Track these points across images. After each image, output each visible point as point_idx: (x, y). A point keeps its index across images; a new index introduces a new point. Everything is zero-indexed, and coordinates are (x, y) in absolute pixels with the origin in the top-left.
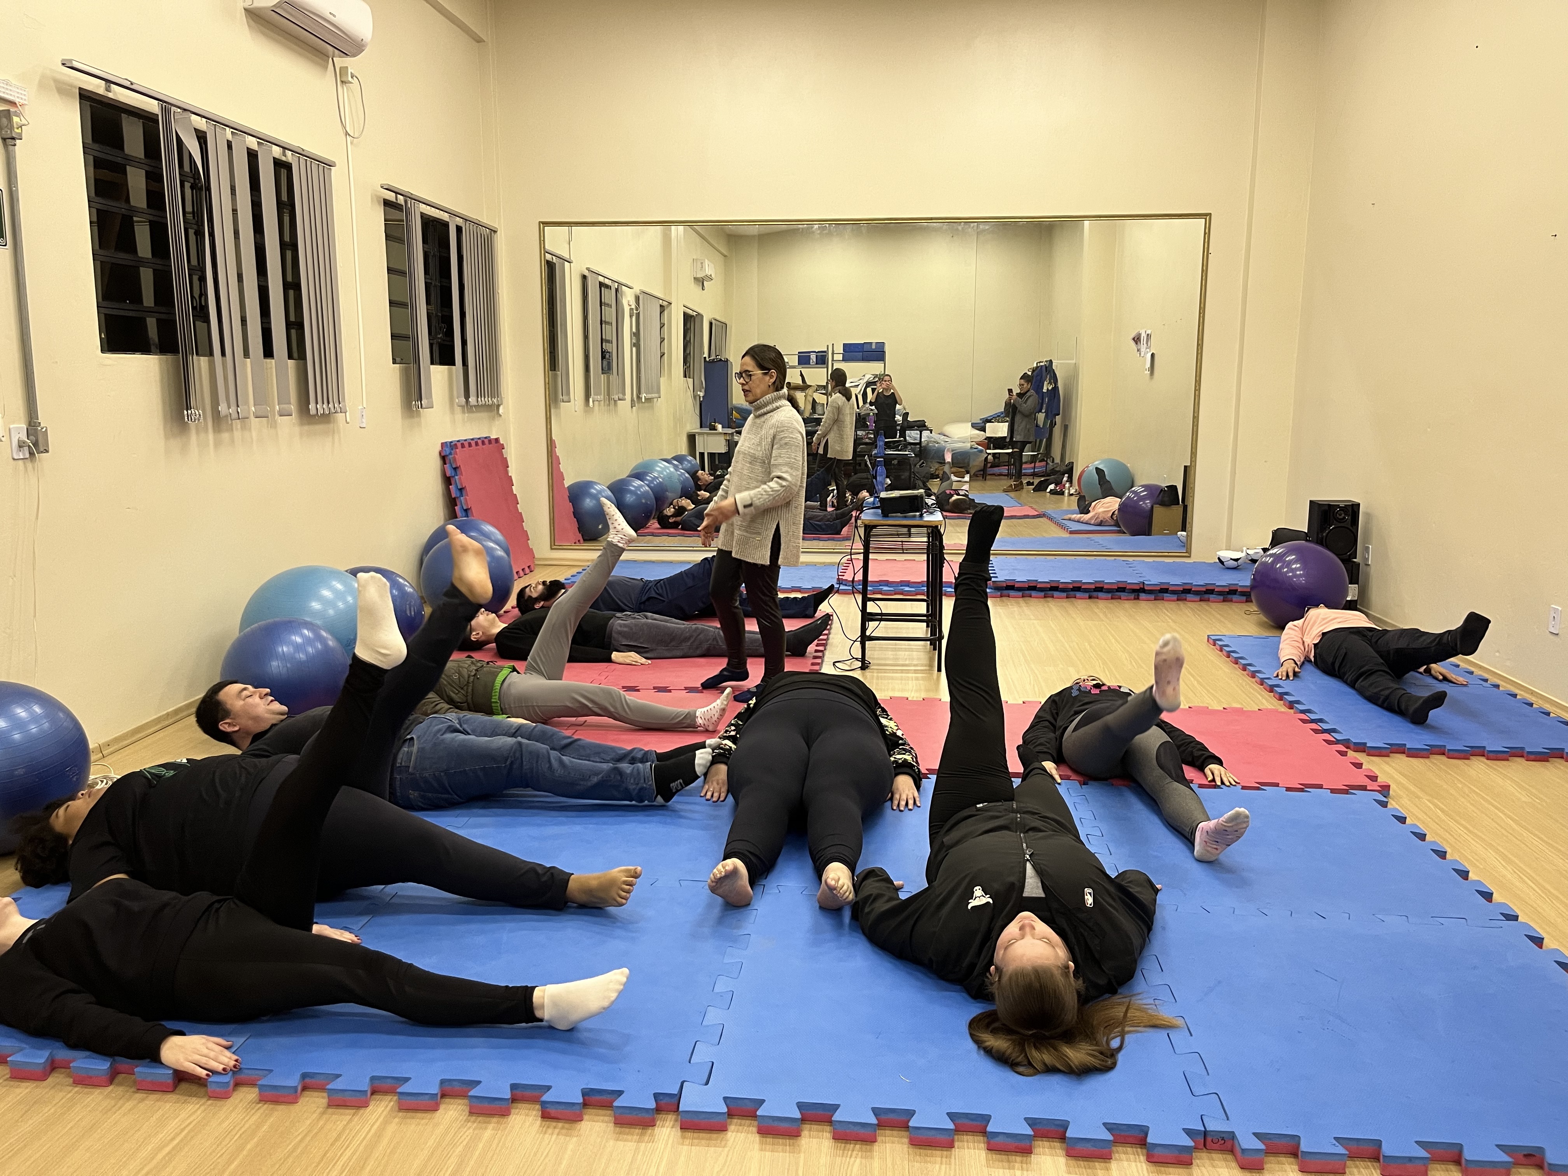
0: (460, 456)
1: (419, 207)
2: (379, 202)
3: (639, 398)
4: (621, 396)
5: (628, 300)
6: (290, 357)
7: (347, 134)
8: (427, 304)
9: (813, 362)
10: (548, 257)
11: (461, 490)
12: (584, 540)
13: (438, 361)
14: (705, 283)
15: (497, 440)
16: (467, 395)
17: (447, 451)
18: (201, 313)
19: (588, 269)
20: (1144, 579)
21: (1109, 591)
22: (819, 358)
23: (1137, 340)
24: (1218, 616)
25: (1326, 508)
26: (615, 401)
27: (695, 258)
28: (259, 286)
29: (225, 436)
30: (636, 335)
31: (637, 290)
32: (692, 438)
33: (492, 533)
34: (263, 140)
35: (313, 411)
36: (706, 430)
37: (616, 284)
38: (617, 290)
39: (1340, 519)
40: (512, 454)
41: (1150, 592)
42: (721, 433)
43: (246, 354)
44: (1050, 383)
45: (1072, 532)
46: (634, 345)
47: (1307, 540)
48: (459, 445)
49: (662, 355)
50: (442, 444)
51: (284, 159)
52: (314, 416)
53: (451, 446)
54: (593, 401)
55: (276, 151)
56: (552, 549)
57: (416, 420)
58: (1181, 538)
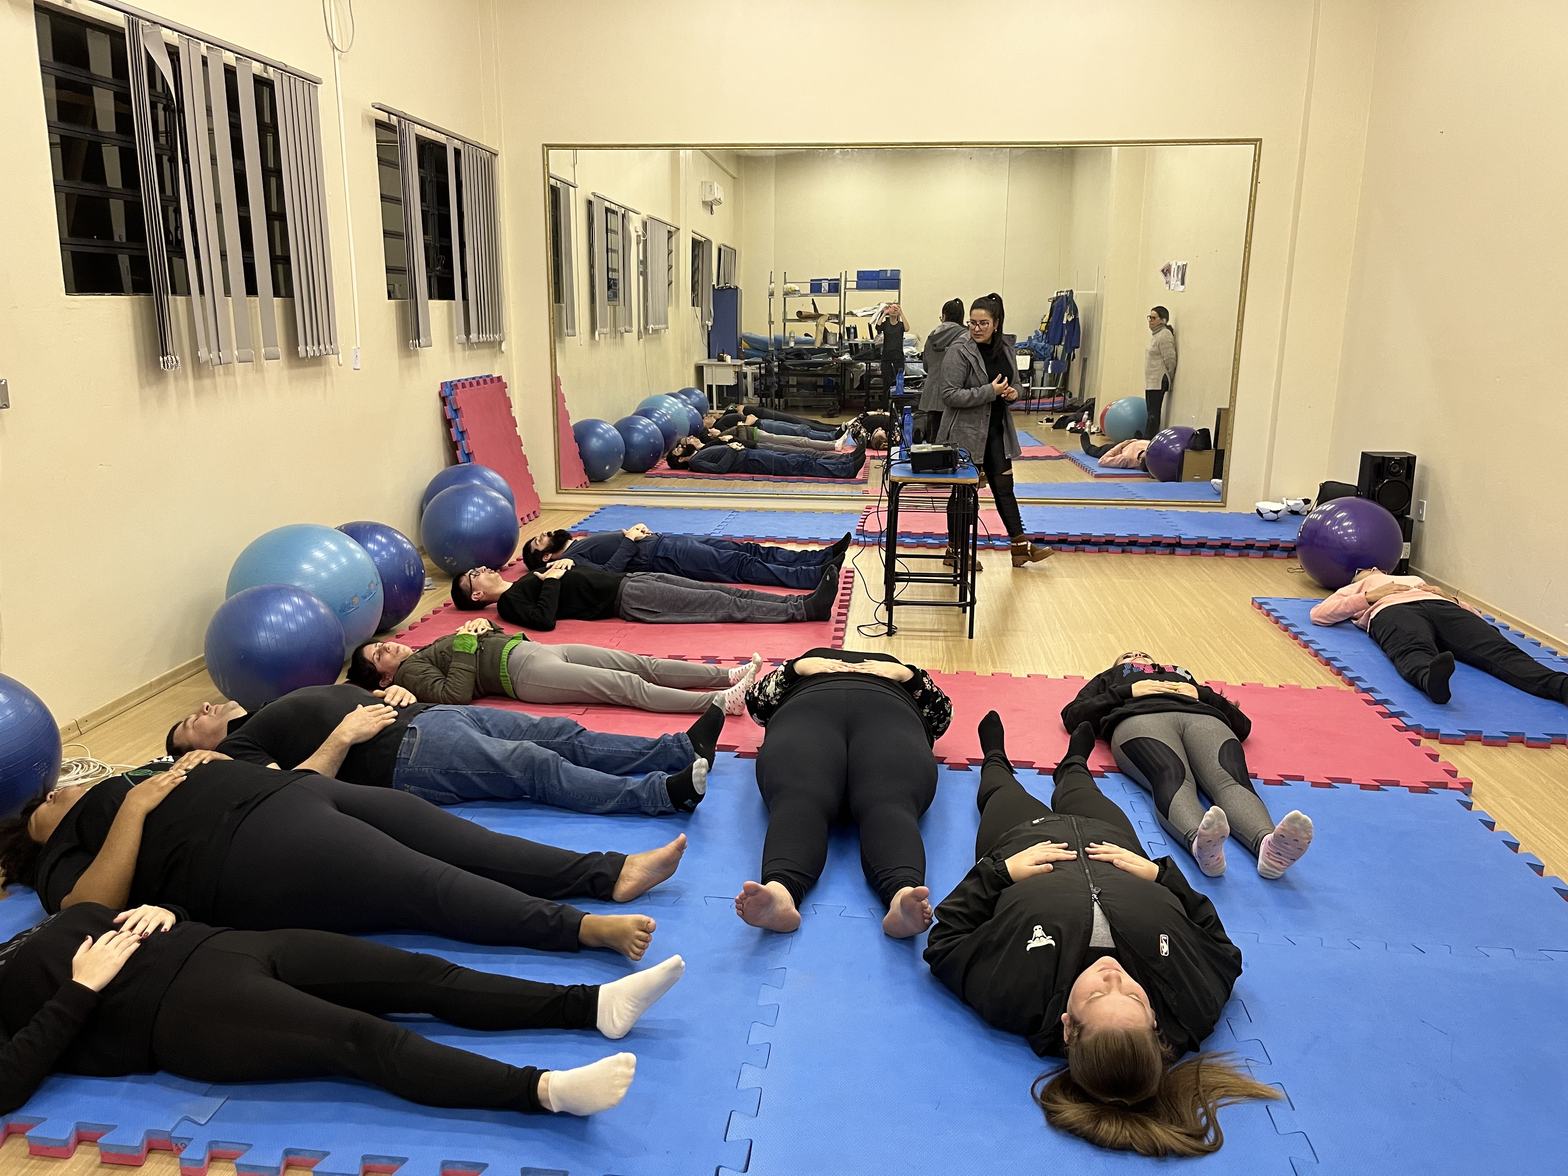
0: (461, 398)
1: (413, 129)
2: (370, 124)
3: (646, 329)
4: (628, 328)
5: (635, 225)
6: (276, 294)
7: (334, 47)
8: (424, 234)
9: (825, 290)
10: (553, 182)
11: (462, 433)
12: (590, 481)
13: (436, 294)
14: (714, 207)
15: (499, 379)
16: (468, 332)
17: (447, 391)
18: (176, 247)
19: (594, 194)
20: (1181, 532)
21: (1143, 545)
22: (831, 287)
23: (1166, 271)
24: (1260, 574)
25: (1380, 461)
26: (622, 334)
27: (703, 180)
28: (239, 217)
29: (207, 382)
30: (643, 263)
31: (644, 215)
32: (699, 370)
33: (495, 480)
34: (242, 55)
35: (302, 354)
36: (714, 361)
37: (623, 210)
38: (623, 216)
39: (1394, 473)
40: (515, 393)
41: (1186, 547)
42: (730, 365)
43: (227, 292)
44: (1070, 314)
45: (1098, 476)
46: (642, 273)
47: (1357, 496)
48: (460, 385)
49: (670, 284)
50: (441, 384)
51: (265, 75)
52: (303, 358)
53: (451, 386)
54: (599, 335)
55: (257, 68)
56: (557, 493)
57: (414, 359)
58: (1215, 486)
